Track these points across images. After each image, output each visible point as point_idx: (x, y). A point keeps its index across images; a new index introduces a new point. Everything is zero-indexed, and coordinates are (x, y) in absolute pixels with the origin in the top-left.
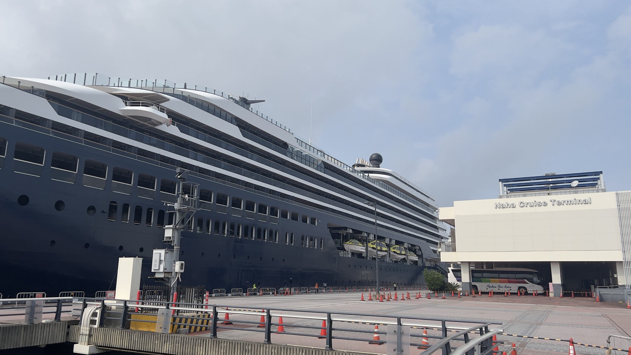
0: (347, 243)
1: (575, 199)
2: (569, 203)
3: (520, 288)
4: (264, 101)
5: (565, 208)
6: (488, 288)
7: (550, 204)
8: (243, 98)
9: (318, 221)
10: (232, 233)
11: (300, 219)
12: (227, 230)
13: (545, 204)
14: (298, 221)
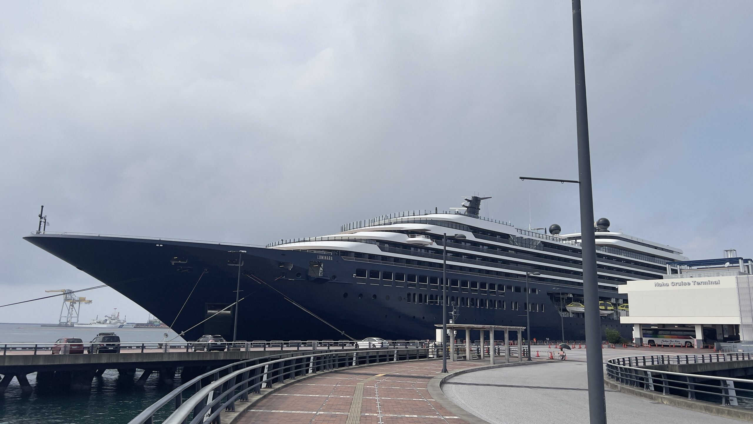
0: (568, 305)
1: (709, 281)
2: (705, 283)
3: (686, 342)
4: (491, 197)
5: (702, 286)
6: (662, 342)
7: (692, 284)
8: (474, 197)
9: (538, 291)
10: (473, 305)
11: (522, 290)
12: (470, 303)
13: (689, 284)
14: (520, 292)
